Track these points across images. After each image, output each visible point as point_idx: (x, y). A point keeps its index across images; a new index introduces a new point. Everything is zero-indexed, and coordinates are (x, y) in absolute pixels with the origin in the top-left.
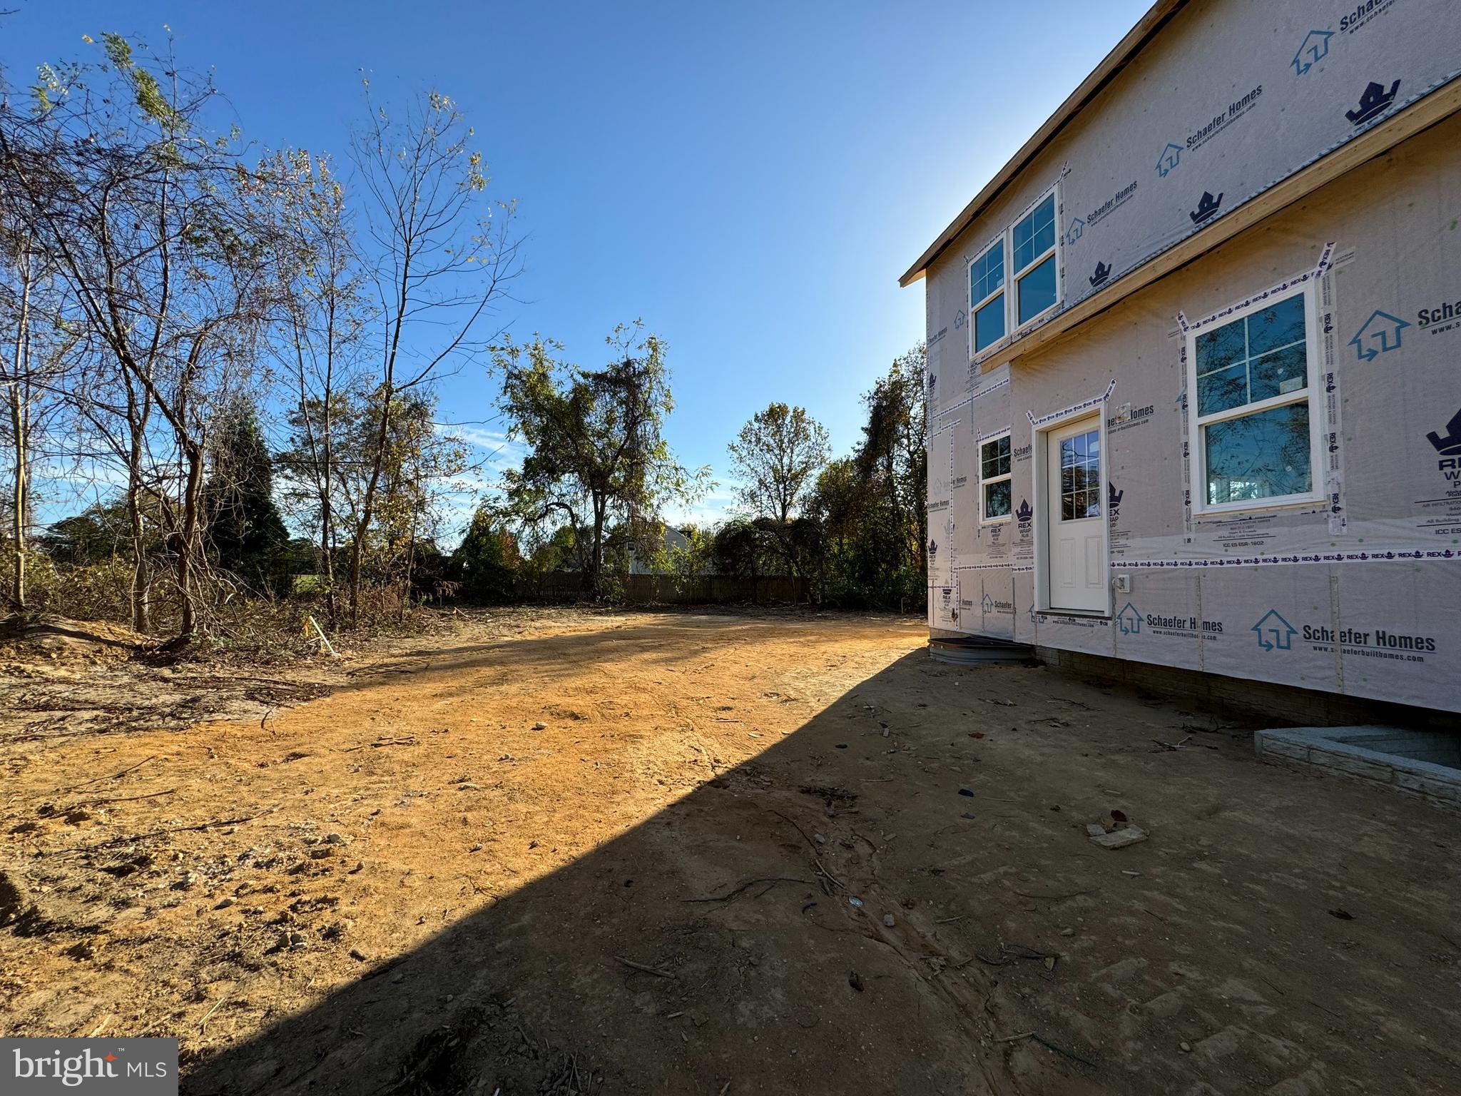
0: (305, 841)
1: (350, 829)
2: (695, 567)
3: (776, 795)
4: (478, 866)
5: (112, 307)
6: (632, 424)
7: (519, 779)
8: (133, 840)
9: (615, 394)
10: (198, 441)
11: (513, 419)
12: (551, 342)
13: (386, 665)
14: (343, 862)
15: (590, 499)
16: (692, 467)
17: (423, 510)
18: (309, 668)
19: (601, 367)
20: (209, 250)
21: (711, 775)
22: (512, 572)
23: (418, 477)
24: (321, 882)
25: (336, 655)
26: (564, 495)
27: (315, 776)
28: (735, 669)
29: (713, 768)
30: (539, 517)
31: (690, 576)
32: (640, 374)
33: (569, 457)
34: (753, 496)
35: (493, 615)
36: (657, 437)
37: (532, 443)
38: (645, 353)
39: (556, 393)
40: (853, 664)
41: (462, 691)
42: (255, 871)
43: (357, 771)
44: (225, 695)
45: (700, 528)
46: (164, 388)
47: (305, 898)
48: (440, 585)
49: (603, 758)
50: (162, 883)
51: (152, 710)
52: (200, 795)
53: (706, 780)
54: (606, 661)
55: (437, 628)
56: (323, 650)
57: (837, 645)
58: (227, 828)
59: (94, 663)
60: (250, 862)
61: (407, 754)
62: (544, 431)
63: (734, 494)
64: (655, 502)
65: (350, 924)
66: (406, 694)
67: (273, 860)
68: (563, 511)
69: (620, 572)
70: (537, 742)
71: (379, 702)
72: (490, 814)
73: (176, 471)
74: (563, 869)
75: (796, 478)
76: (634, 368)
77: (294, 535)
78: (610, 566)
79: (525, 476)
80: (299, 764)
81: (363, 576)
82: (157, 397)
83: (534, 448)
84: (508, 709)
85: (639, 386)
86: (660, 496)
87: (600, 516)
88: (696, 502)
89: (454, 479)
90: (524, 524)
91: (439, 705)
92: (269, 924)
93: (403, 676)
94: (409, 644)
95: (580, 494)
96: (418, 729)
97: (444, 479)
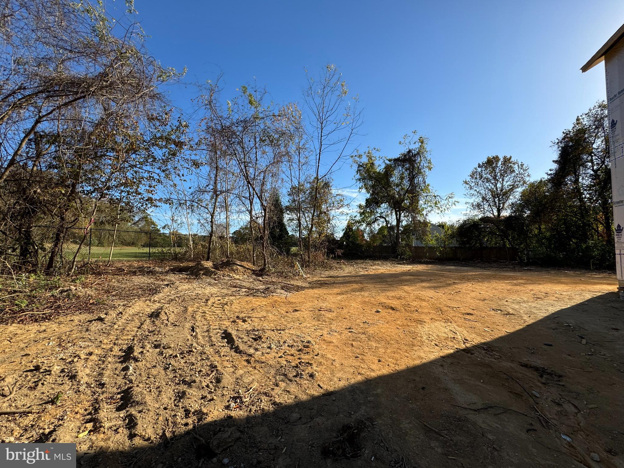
0: (301, 341)
1: (314, 339)
2: (447, 243)
3: (504, 364)
4: (358, 364)
5: (245, 167)
6: (412, 179)
7: (371, 332)
8: (257, 330)
9: (404, 166)
10: (266, 205)
11: (361, 184)
12: (375, 149)
13: (320, 281)
14: (313, 351)
15: (394, 214)
16: (443, 194)
17: (329, 222)
18: (297, 280)
19: (397, 155)
20: (267, 143)
21: (463, 346)
22: (362, 246)
23: (328, 211)
24: (307, 356)
25: (305, 276)
26: (382, 213)
27: (302, 318)
28: (473, 294)
29: (464, 343)
30: (372, 223)
31: (444, 247)
32: (415, 155)
33: (384, 197)
34: (479, 206)
35: (356, 263)
36: (425, 183)
37: (368, 192)
38: (418, 145)
39: (378, 170)
40: (554, 298)
41: (346, 292)
42: (288, 348)
43: (314, 319)
44: (276, 287)
45: (449, 223)
46: (257, 189)
47: (303, 361)
48: (336, 251)
49: (407, 329)
50: (265, 345)
51: (258, 290)
52: (272, 319)
53: (460, 348)
54: (405, 285)
55: (336, 268)
56: (301, 274)
57: (541, 286)
58: (279, 332)
59: (244, 274)
60: (286, 344)
61: (329, 315)
62: (373, 186)
63: (468, 205)
64: (424, 212)
65: (317, 374)
66: (327, 292)
67: (293, 345)
68: (382, 220)
69: (408, 245)
70: (378, 317)
71: (319, 294)
72: (361, 344)
73: (260, 215)
74: (393, 374)
75: (506, 194)
76: (412, 153)
77: (290, 234)
78: (404, 242)
79: (366, 206)
80: (297, 313)
81: (311, 248)
82: (256, 193)
83: (369, 194)
84: (365, 302)
85: (415, 161)
86: (427, 210)
87: (399, 221)
88: (446, 211)
89: (341, 210)
90: (367, 226)
91: (339, 297)
92: (293, 367)
93: (326, 285)
94: (327, 273)
95: (389, 212)
96: (333, 306)
97: (337, 210)
